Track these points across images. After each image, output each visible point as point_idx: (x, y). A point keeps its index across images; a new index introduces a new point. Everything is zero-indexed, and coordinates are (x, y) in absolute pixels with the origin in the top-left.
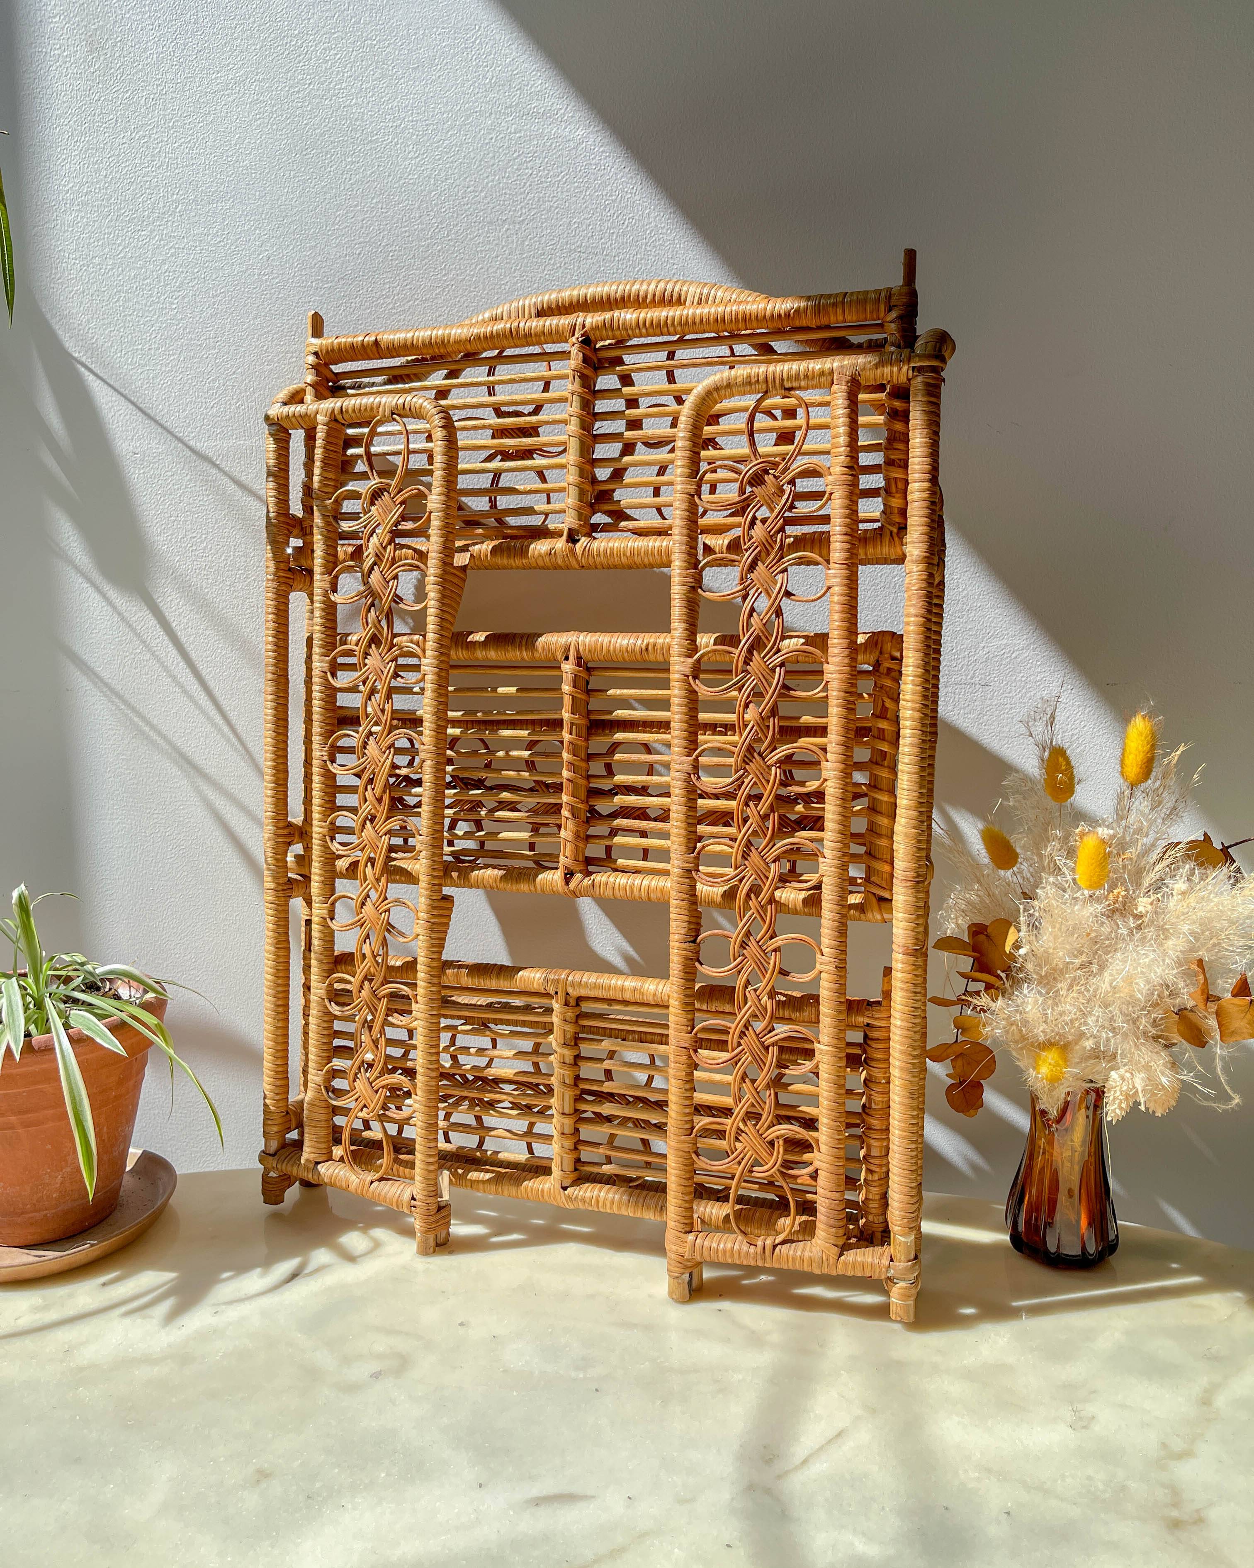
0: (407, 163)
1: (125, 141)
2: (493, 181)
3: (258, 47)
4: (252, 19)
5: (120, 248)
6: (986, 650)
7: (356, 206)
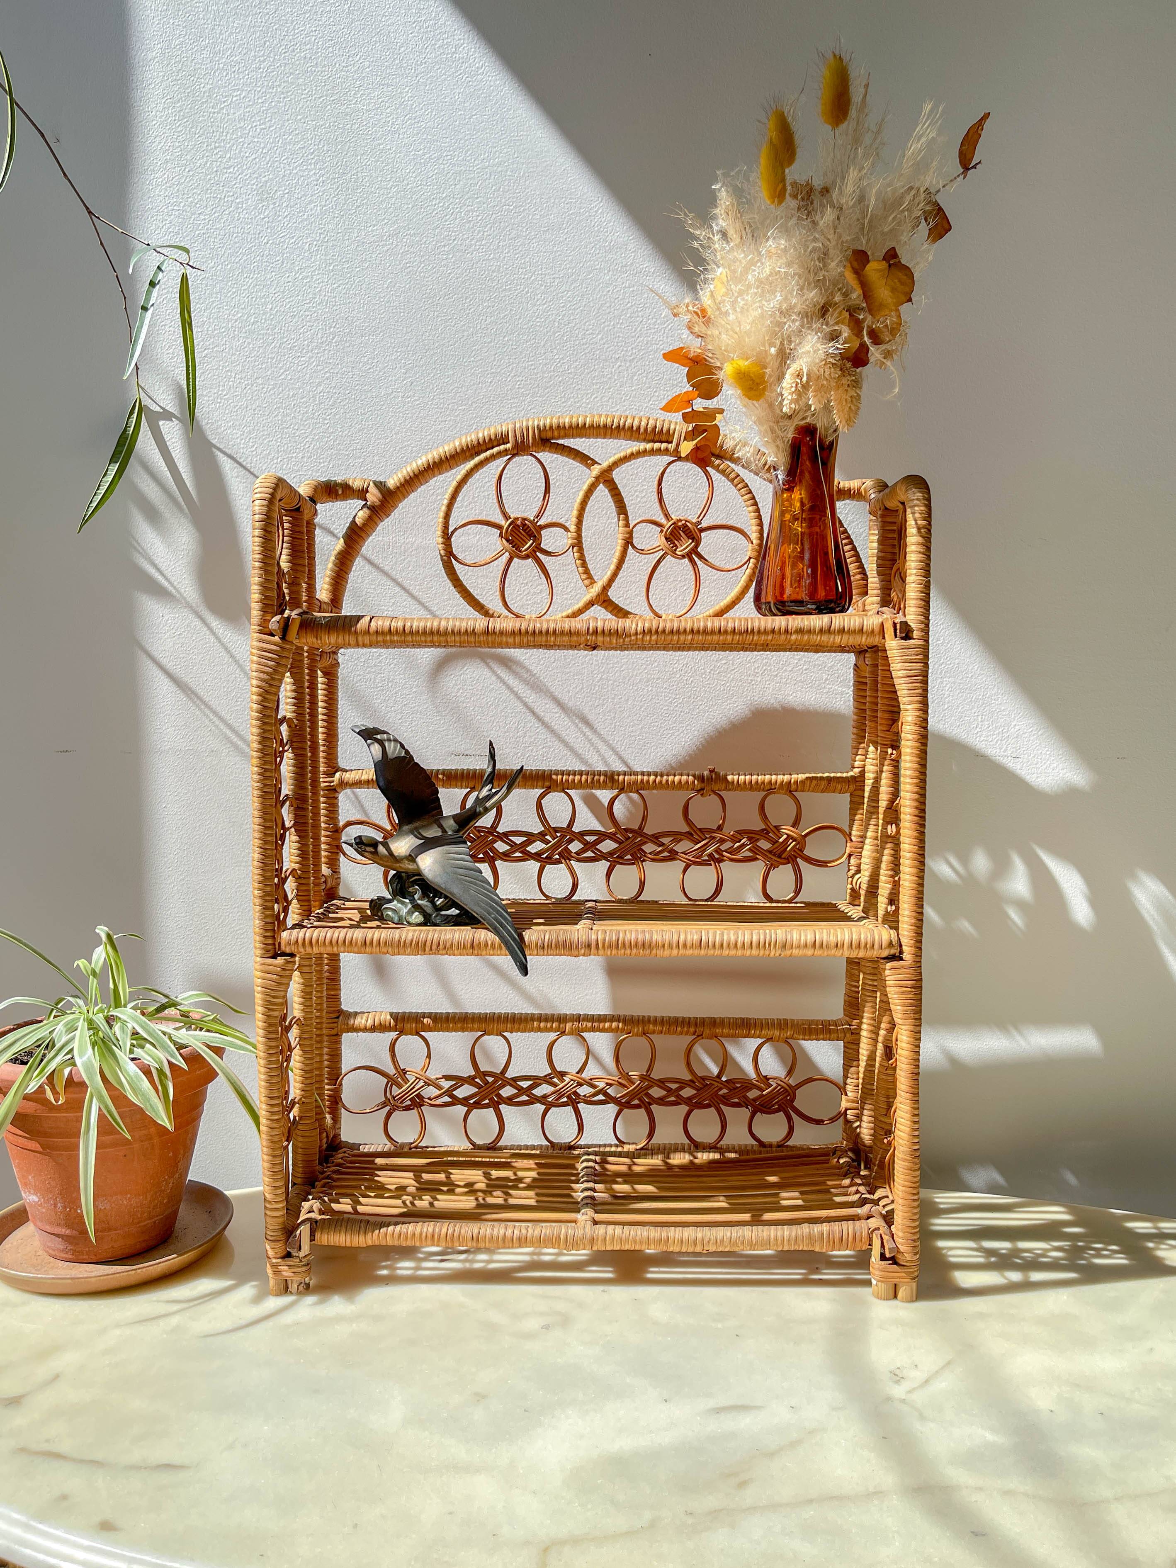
0: (535, 308)
1: (290, 279)
2: (609, 326)
3: (410, 206)
4: (406, 182)
5: (282, 371)
6: (1017, 728)
7: (491, 342)
